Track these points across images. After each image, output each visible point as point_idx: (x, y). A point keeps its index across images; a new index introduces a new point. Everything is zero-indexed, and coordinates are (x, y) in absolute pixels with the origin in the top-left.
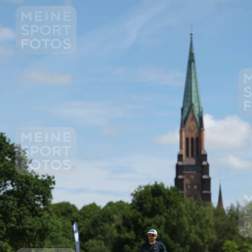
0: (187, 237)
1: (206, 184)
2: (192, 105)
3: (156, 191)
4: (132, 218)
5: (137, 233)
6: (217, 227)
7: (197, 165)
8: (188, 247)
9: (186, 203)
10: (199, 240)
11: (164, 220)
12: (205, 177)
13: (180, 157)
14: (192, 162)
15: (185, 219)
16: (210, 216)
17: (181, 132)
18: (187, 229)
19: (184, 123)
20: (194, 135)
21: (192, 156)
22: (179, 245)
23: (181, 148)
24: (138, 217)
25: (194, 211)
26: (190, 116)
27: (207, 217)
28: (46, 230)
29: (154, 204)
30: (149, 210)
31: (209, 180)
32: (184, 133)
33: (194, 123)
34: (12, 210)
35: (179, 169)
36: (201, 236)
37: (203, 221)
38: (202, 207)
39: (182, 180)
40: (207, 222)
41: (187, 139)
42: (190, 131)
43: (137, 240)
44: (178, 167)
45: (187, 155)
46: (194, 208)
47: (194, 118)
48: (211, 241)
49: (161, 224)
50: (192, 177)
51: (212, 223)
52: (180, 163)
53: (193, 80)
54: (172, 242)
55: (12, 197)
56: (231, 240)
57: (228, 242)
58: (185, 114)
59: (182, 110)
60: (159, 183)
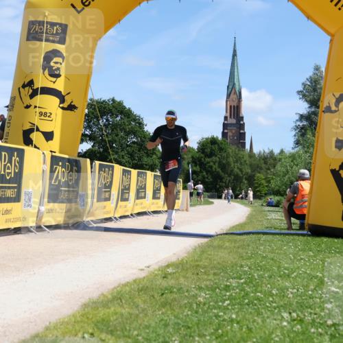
0: (232, 171)
1: (242, 136)
2: (234, 84)
3: (213, 141)
4: (198, 158)
5: (200, 168)
6: (251, 165)
7: (237, 123)
8: (233, 177)
9: (232, 149)
10: (240, 173)
11: (218, 159)
12: (242, 131)
13: (226, 118)
14: (234, 121)
15: (231, 160)
16: (246, 158)
17: (227, 101)
18: (232, 166)
19: (229, 96)
20: (235, 104)
21: (234, 117)
22: (226, 175)
23: (226, 112)
24: (202, 157)
25: (237, 154)
26: (233, 91)
27: (245, 159)
28: (155, 165)
29: (212, 149)
30: (208, 153)
31: (245, 133)
32: (228, 102)
33: (235, 96)
34: (136, 153)
35: (225, 126)
36: (241, 170)
37: (242, 161)
38: (242, 153)
39: (227, 133)
40: (245, 161)
41: (231, 107)
42: (233, 101)
43: (201, 172)
44: (224, 124)
45: (231, 117)
46: (237, 152)
47: (235, 93)
48: (247, 173)
49: (216, 162)
50: (234, 131)
51: (247, 162)
52: (226, 122)
53: (236, 68)
54: (223, 174)
55: (136, 145)
56: (259, 173)
57: (259, 175)
58: (230, 90)
59: (228, 87)
60: (215, 136)
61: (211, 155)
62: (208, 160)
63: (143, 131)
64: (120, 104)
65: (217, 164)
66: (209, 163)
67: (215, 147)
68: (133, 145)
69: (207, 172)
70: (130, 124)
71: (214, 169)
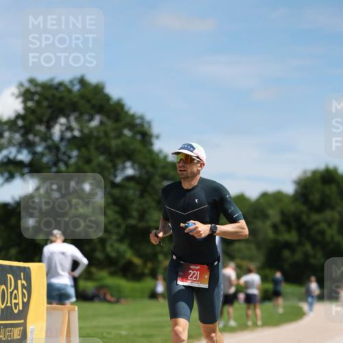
11: (337, 216)
24: (302, 212)
29: (323, 195)
30: (316, 203)
43: (300, 243)
61: (323, 206)
62: (315, 217)
63: (151, 152)
64: (98, 90)
65: (335, 227)
66: (317, 223)
67: (332, 190)
68: (128, 184)
69: (315, 243)
70: (120, 135)
71: (328, 238)
